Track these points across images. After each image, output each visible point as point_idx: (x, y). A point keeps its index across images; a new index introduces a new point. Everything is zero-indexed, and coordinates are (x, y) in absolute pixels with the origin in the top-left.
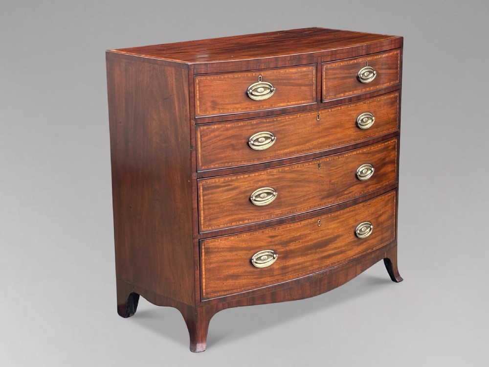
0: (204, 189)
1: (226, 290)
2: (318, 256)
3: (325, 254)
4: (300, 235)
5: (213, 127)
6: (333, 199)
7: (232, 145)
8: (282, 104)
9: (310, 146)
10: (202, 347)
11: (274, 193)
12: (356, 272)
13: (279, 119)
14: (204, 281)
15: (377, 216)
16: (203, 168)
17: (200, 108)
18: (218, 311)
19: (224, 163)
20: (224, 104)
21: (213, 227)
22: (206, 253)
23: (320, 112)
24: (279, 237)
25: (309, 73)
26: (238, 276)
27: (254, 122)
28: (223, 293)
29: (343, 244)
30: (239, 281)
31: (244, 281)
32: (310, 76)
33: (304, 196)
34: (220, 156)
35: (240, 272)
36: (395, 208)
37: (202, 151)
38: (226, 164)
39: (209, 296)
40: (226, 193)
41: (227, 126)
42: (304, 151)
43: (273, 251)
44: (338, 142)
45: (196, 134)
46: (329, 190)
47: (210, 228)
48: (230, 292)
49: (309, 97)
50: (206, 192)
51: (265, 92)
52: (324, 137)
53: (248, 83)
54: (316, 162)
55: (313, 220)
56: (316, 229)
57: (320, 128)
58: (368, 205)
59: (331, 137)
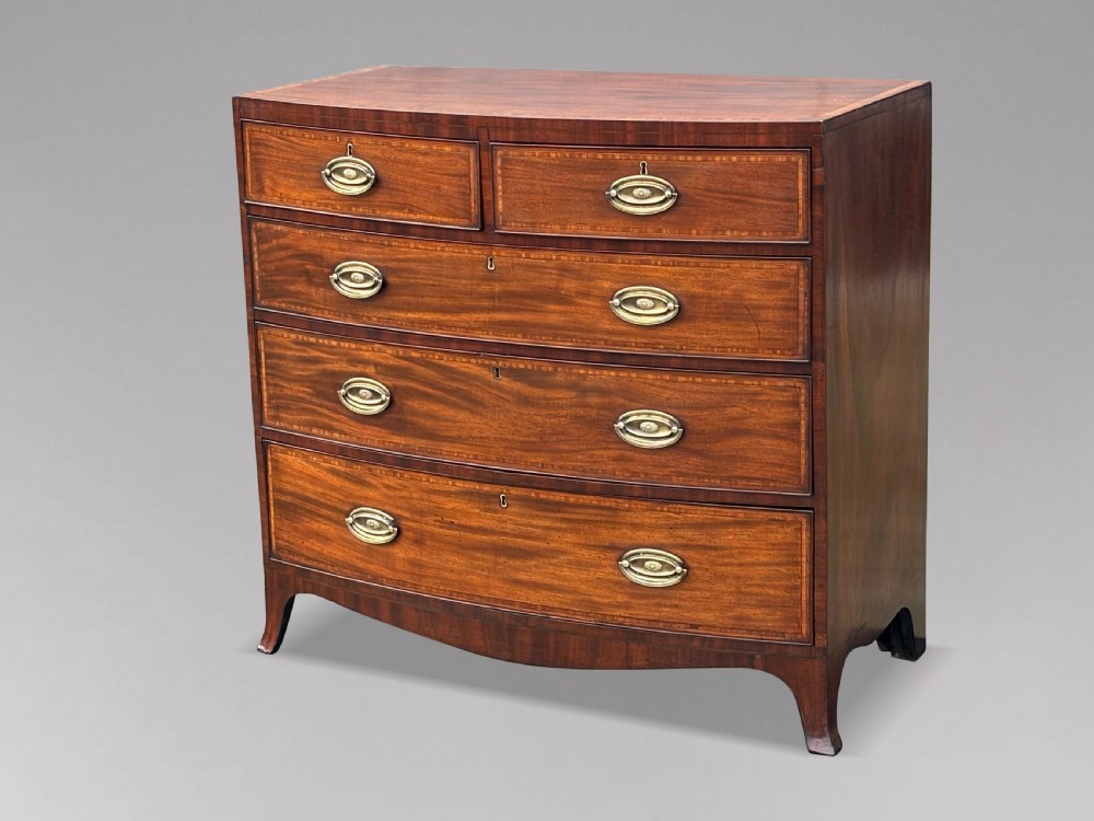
0: (266, 344)
1: (308, 558)
3: (523, 577)
4: (455, 510)
5: (275, 228)
6: (540, 460)
7: (307, 272)
8: (395, 214)
9: (472, 324)
13: (395, 243)
16: (263, 303)
17: (252, 184)
19: (297, 304)
21: (282, 424)
22: (274, 469)
23: (494, 253)
25: (459, 159)
26: (327, 539)
28: (303, 561)
30: (329, 550)
32: (461, 167)
34: (287, 287)
37: (260, 270)
38: (299, 307)
39: (281, 554)
40: (301, 366)
41: (296, 231)
42: (456, 327)
47: (277, 423)
48: (315, 564)
49: (461, 213)
50: (268, 351)
51: (358, 180)
52: (508, 310)
53: (329, 155)
54: (487, 362)
55: (487, 488)
56: (496, 512)
57: (497, 289)
58: (668, 511)
59: (527, 317)
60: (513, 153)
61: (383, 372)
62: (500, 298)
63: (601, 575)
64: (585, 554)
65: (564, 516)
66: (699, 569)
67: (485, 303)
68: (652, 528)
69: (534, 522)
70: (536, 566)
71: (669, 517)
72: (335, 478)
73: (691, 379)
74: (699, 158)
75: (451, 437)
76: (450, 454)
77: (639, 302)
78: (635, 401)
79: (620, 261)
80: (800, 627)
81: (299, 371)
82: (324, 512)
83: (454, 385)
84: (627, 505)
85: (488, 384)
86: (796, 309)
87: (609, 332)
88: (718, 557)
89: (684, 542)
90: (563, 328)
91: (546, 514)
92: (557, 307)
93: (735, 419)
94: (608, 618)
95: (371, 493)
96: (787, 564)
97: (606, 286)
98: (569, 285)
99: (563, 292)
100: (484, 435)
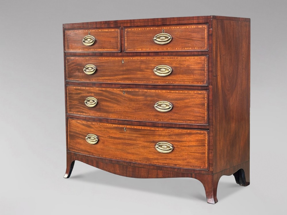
1: (76, 150)
8: (100, 50)
9: (118, 79)
10: (66, 176)
11: (95, 102)
13: (99, 58)
16: (68, 79)
22: (69, 125)
32: (116, 35)
37: (68, 70)
39: (70, 150)
40: (76, 95)
41: (76, 58)
42: (114, 80)
44: (138, 80)
45: (65, 60)
47: (70, 112)
49: (115, 48)
52: (127, 74)
54: (122, 90)
55: (121, 126)
56: (123, 133)
57: (124, 68)
58: (169, 131)
59: (132, 76)
60: (129, 30)
61: (96, 95)
62: (125, 71)
63: (150, 150)
64: (146, 144)
65: (141, 133)
66: (177, 148)
67: (121, 73)
68: (164, 136)
69: (133, 135)
70: (133, 148)
71: (169, 132)
72: (83, 126)
73: (175, 92)
74: (178, 27)
75: (112, 112)
76: (112, 116)
77: (161, 70)
78: (160, 99)
79: (156, 58)
80: (205, 165)
81: (76, 97)
82: (81, 136)
83: (113, 97)
84: (157, 129)
85: (122, 96)
86: (204, 70)
87: (153, 79)
88: (182, 144)
89: (173, 140)
90: (141, 79)
91: (136, 133)
92: (140, 73)
93: (187, 103)
94: (152, 163)
95: (92, 130)
96: (201, 146)
97: (153, 66)
98: (143, 66)
99: (141, 68)
100: (120, 111)
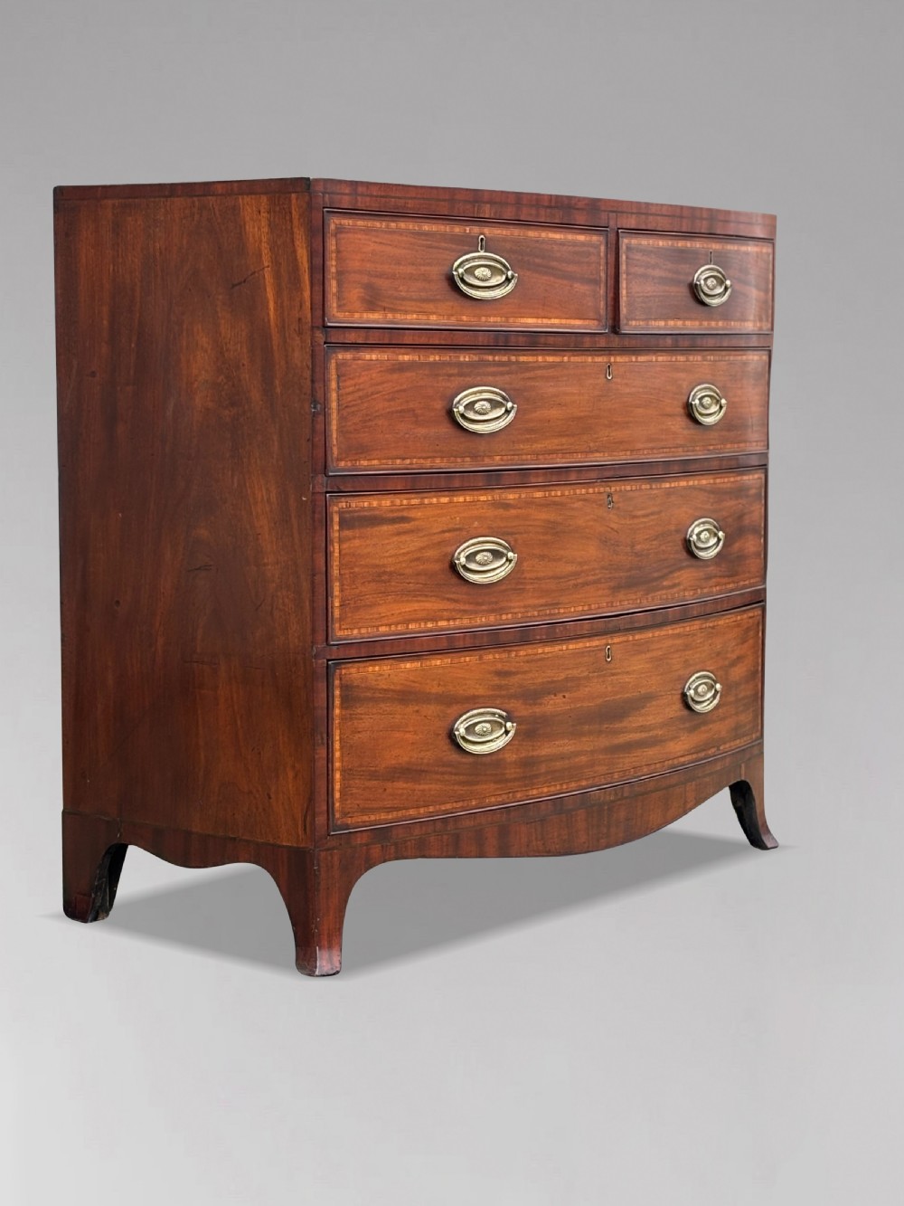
0: (343, 523)
1: (390, 809)
2: (604, 742)
3: (622, 739)
4: (567, 679)
5: (368, 357)
6: (639, 594)
7: (413, 412)
8: (530, 320)
9: (592, 444)
10: (330, 961)
11: (510, 555)
12: (686, 802)
13: (522, 358)
14: (338, 776)
15: (727, 663)
16: (342, 464)
17: (339, 299)
18: (369, 865)
19: (395, 458)
20: (396, 298)
21: (363, 631)
22: (344, 699)
23: (612, 359)
24: (519, 676)
25: (592, 250)
26: (421, 771)
27: (465, 358)
28: (383, 816)
29: (659, 719)
30: (422, 787)
31: (433, 786)
32: (593, 258)
33: (577, 574)
34: (382, 437)
35: (425, 761)
36: (760, 653)
37: (342, 418)
38: (398, 461)
39: (349, 821)
40: (396, 541)
41: (400, 358)
43: (504, 714)
44: (651, 445)
45: (325, 368)
46: (630, 569)
47: (355, 632)
48: (400, 814)
49: (591, 315)
50: (347, 533)
51: (494, 282)
52: (620, 424)
53: (453, 251)
54: (602, 490)
60: (635, 241)
74: (736, 248)
84: (688, 629)
91: (641, 657)
